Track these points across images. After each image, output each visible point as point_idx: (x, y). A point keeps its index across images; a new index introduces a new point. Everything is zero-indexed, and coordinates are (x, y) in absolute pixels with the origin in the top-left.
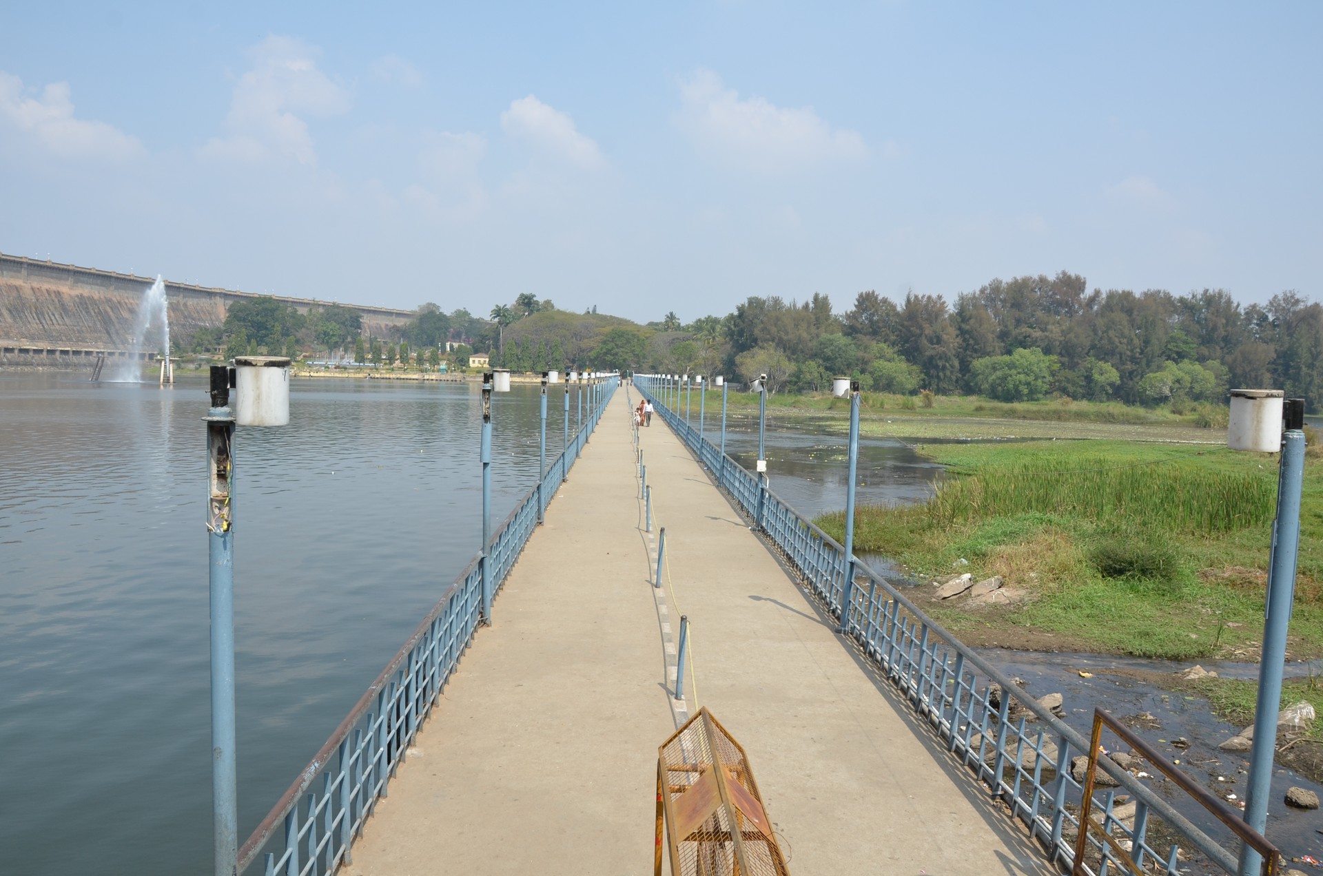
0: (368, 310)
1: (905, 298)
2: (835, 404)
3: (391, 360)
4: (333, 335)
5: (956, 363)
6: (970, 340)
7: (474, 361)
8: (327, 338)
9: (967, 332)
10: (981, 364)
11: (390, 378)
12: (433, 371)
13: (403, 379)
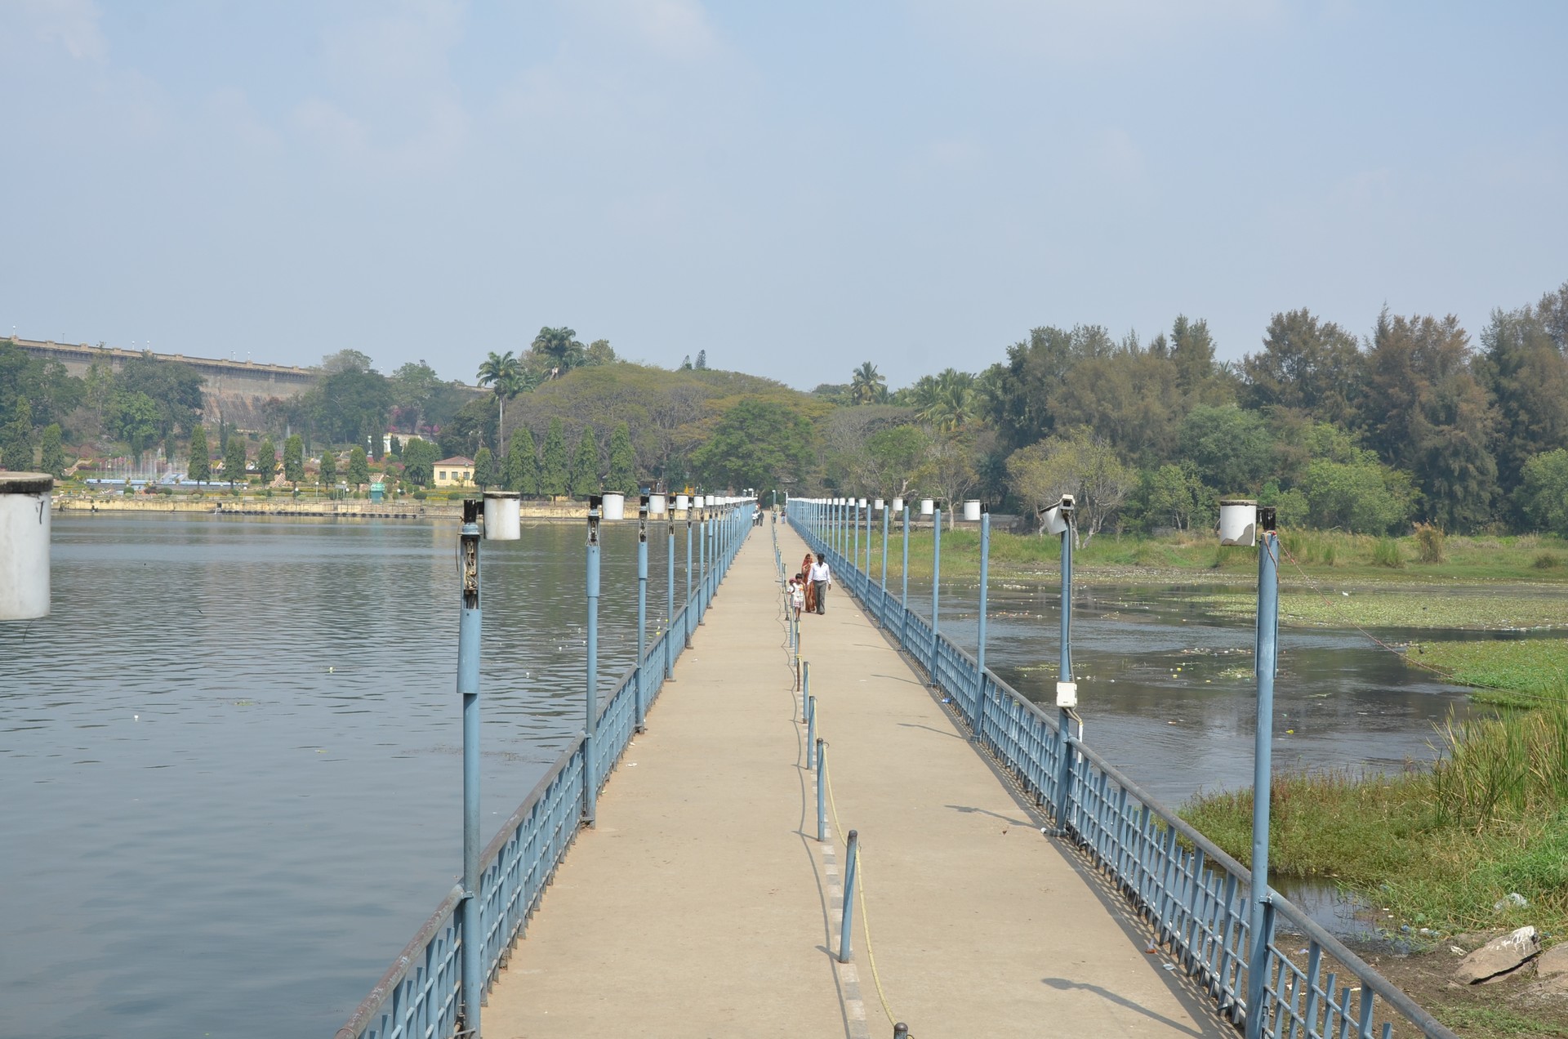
0: (217, 367)
1: (1375, 324)
2: (1225, 558)
3: (266, 473)
4: (142, 422)
5: (1491, 465)
6: (1521, 412)
7: (443, 474)
8: (129, 427)
9: (1513, 395)
10: (1545, 465)
11: (263, 513)
12: (356, 496)
13: (292, 514)
